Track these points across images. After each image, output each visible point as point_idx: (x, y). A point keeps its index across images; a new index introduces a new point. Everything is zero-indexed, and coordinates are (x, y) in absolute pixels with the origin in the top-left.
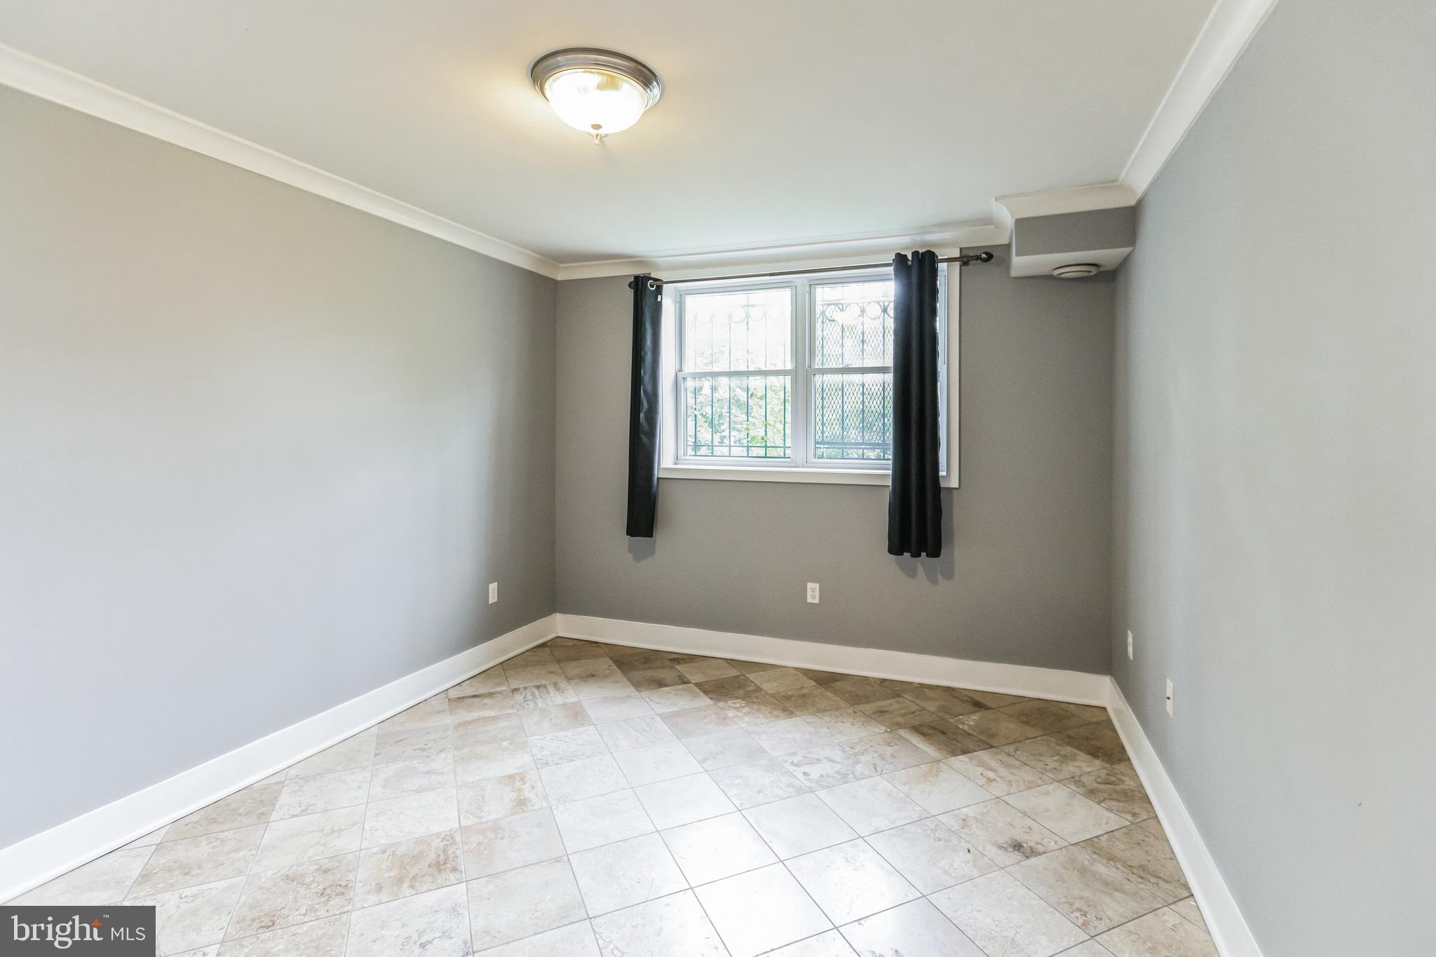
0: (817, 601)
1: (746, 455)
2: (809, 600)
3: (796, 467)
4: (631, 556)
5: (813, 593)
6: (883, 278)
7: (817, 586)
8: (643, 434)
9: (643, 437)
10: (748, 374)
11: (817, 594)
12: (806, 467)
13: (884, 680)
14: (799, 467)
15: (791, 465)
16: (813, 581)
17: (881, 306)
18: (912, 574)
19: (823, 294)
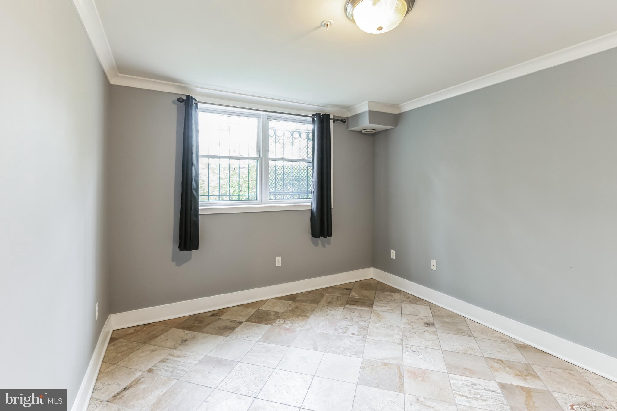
0: (280, 265)
1: (228, 200)
2: (277, 265)
3: (261, 204)
4: (174, 263)
5: (278, 262)
6: (307, 123)
7: (280, 258)
8: (193, 189)
9: (193, 191)
10: (230, 158)
11: (280, 261)
12: (266, 204)
13: (309, 292)
14: (263, 204)
15: (260, 203)
16: (278, 256)
17: (291, 133)
18: (316, 244)
19: (272, 124)
